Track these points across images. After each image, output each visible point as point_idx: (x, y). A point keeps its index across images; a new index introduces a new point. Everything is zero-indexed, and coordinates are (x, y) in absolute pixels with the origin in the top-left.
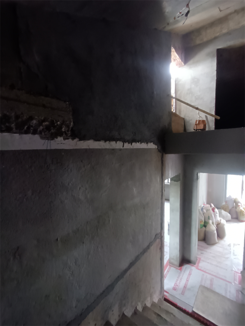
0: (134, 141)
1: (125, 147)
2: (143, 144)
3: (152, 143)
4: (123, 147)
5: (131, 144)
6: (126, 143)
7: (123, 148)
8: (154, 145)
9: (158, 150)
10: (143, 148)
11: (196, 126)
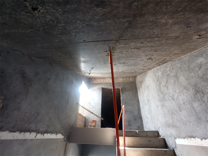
0: (47, 132)
1: (36, 138)
2: (53, 135)
3: (60, 134)
5: (43, 135)
8: (62, 136)
9: (64, 140)
10: (52, 138)
11: (91, 123)
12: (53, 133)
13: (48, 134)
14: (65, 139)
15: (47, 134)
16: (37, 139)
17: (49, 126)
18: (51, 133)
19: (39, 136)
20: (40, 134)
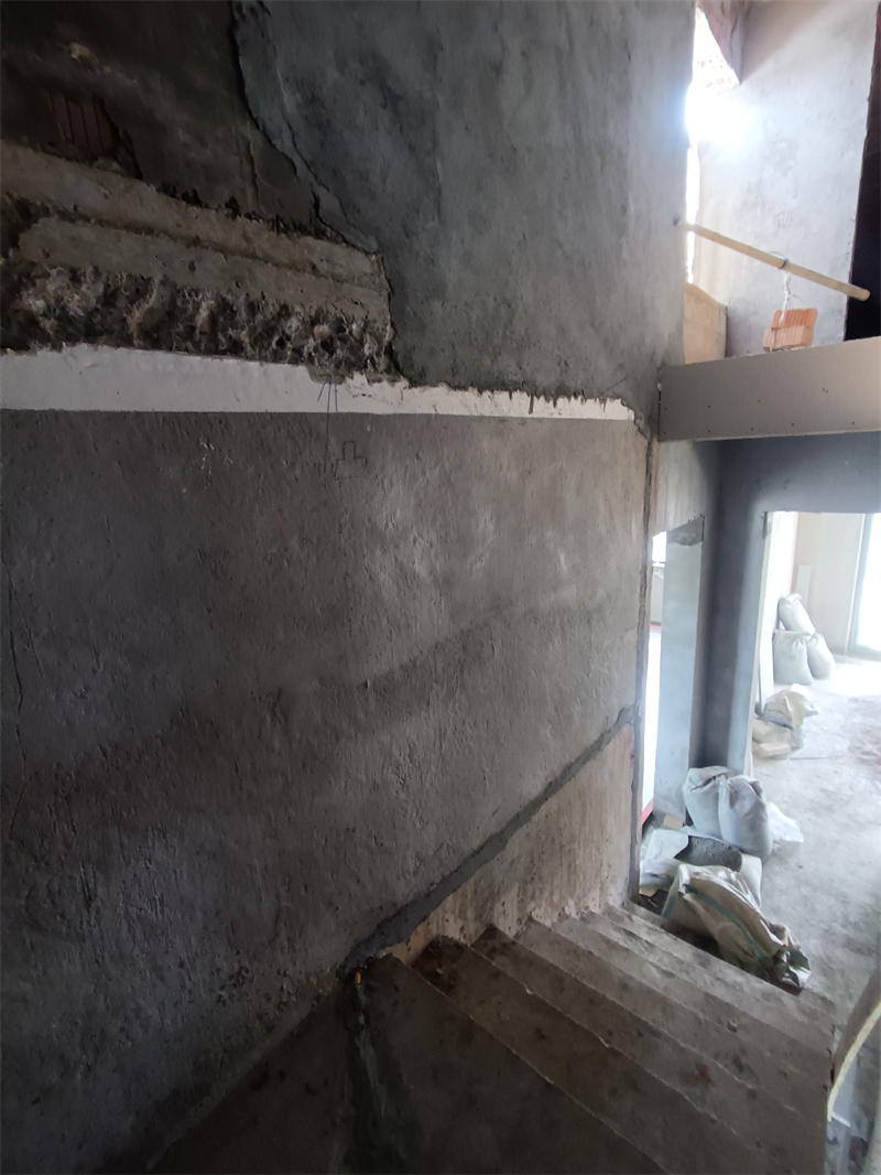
0: (563, 391)
1: (534, 415)
2: (589, 402)
3: (618, 402)
4: (531, 411)
5: (555, 404)
6: (538, 398)
7: (531, 416)
8: (626, 408)
9: (635, 428)
10: (589, 420)
11: (772, 334)
12: (590, 398)
13: (569, 398)
14: (641, 423)
15: (566, 399)
16: (540, 420)
17: (566, 364)
18: (580, 398)
19: (543, 408)
20: (542, 398)
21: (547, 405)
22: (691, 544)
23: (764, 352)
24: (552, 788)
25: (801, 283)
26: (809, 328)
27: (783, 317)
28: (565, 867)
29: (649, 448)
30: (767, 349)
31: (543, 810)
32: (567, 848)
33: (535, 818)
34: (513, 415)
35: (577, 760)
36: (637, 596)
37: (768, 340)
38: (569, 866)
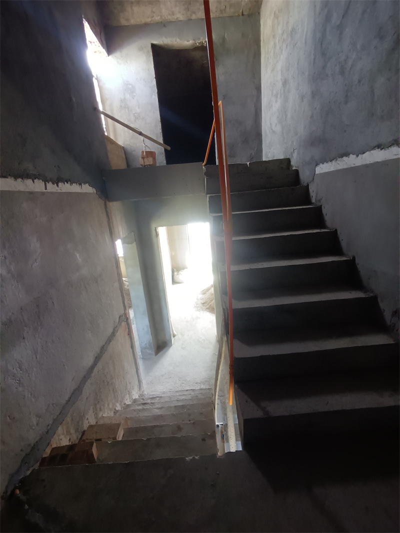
0: (61, 180)
1: (49, 190)
2: (74, 185)
3: (87, 185)
4: (46, 189)
5: (58, 186)
6: (48, 183)
7: (46, 191)
8: (91, 188)
9: (98, 196)
10: (76, 193)
11: (142, 160)
13: (64, 183)
14: (100, 194)
15: (62, 183)
18: (69, 183)
19: (51, 187)
21: (54, 186)
22: (131, 243)
23: (141, 167)
24: (97, 359)
25: (148, 141)
26: (154, 159)
27: (145, 153)
28: (111, 391)
29: (105, 205)
30: (142, 165)
31: (96, 370)
32: (110, 383)
33: (93, 375)
34: (36, 190)
35: (106, 343)
36: (115, 267)
37: (141, 161)
38: (113, 390)
